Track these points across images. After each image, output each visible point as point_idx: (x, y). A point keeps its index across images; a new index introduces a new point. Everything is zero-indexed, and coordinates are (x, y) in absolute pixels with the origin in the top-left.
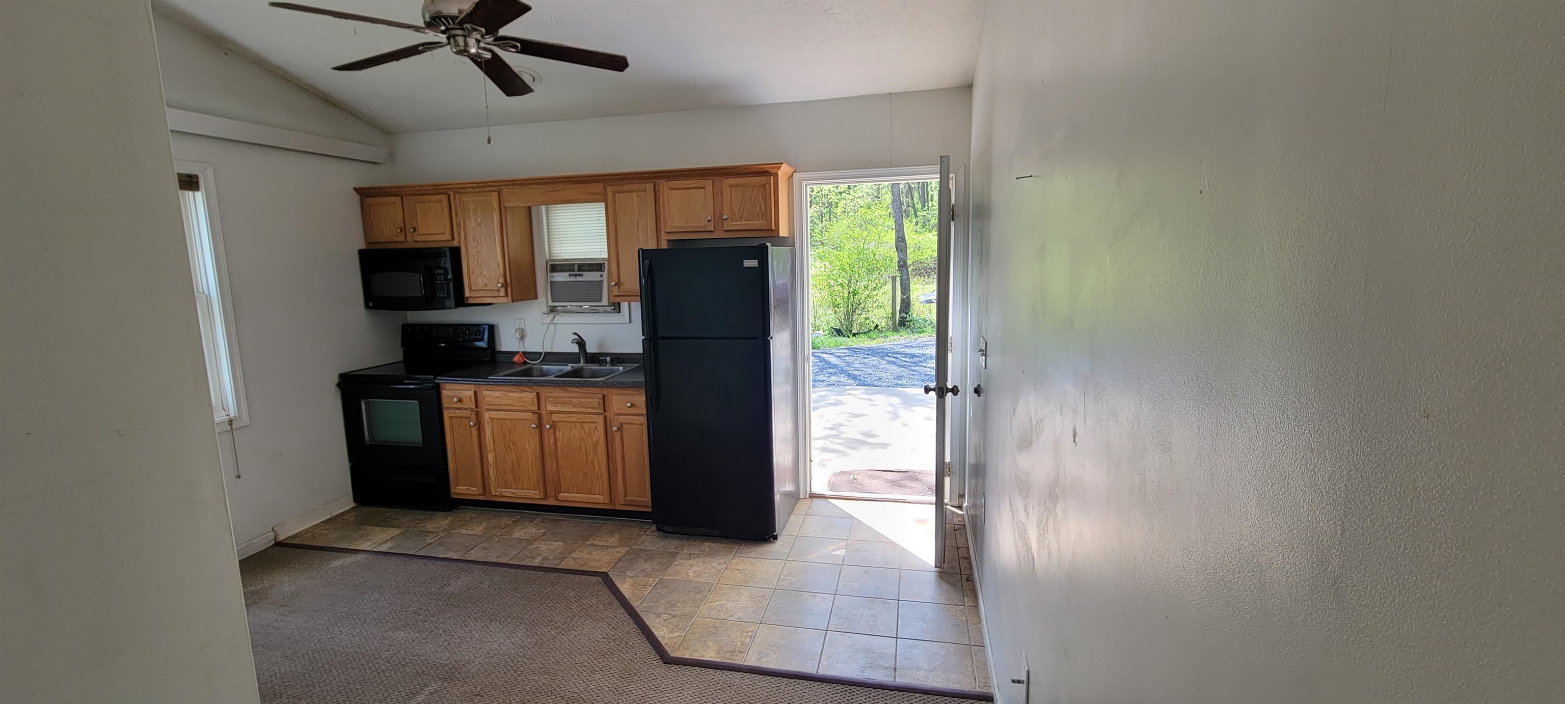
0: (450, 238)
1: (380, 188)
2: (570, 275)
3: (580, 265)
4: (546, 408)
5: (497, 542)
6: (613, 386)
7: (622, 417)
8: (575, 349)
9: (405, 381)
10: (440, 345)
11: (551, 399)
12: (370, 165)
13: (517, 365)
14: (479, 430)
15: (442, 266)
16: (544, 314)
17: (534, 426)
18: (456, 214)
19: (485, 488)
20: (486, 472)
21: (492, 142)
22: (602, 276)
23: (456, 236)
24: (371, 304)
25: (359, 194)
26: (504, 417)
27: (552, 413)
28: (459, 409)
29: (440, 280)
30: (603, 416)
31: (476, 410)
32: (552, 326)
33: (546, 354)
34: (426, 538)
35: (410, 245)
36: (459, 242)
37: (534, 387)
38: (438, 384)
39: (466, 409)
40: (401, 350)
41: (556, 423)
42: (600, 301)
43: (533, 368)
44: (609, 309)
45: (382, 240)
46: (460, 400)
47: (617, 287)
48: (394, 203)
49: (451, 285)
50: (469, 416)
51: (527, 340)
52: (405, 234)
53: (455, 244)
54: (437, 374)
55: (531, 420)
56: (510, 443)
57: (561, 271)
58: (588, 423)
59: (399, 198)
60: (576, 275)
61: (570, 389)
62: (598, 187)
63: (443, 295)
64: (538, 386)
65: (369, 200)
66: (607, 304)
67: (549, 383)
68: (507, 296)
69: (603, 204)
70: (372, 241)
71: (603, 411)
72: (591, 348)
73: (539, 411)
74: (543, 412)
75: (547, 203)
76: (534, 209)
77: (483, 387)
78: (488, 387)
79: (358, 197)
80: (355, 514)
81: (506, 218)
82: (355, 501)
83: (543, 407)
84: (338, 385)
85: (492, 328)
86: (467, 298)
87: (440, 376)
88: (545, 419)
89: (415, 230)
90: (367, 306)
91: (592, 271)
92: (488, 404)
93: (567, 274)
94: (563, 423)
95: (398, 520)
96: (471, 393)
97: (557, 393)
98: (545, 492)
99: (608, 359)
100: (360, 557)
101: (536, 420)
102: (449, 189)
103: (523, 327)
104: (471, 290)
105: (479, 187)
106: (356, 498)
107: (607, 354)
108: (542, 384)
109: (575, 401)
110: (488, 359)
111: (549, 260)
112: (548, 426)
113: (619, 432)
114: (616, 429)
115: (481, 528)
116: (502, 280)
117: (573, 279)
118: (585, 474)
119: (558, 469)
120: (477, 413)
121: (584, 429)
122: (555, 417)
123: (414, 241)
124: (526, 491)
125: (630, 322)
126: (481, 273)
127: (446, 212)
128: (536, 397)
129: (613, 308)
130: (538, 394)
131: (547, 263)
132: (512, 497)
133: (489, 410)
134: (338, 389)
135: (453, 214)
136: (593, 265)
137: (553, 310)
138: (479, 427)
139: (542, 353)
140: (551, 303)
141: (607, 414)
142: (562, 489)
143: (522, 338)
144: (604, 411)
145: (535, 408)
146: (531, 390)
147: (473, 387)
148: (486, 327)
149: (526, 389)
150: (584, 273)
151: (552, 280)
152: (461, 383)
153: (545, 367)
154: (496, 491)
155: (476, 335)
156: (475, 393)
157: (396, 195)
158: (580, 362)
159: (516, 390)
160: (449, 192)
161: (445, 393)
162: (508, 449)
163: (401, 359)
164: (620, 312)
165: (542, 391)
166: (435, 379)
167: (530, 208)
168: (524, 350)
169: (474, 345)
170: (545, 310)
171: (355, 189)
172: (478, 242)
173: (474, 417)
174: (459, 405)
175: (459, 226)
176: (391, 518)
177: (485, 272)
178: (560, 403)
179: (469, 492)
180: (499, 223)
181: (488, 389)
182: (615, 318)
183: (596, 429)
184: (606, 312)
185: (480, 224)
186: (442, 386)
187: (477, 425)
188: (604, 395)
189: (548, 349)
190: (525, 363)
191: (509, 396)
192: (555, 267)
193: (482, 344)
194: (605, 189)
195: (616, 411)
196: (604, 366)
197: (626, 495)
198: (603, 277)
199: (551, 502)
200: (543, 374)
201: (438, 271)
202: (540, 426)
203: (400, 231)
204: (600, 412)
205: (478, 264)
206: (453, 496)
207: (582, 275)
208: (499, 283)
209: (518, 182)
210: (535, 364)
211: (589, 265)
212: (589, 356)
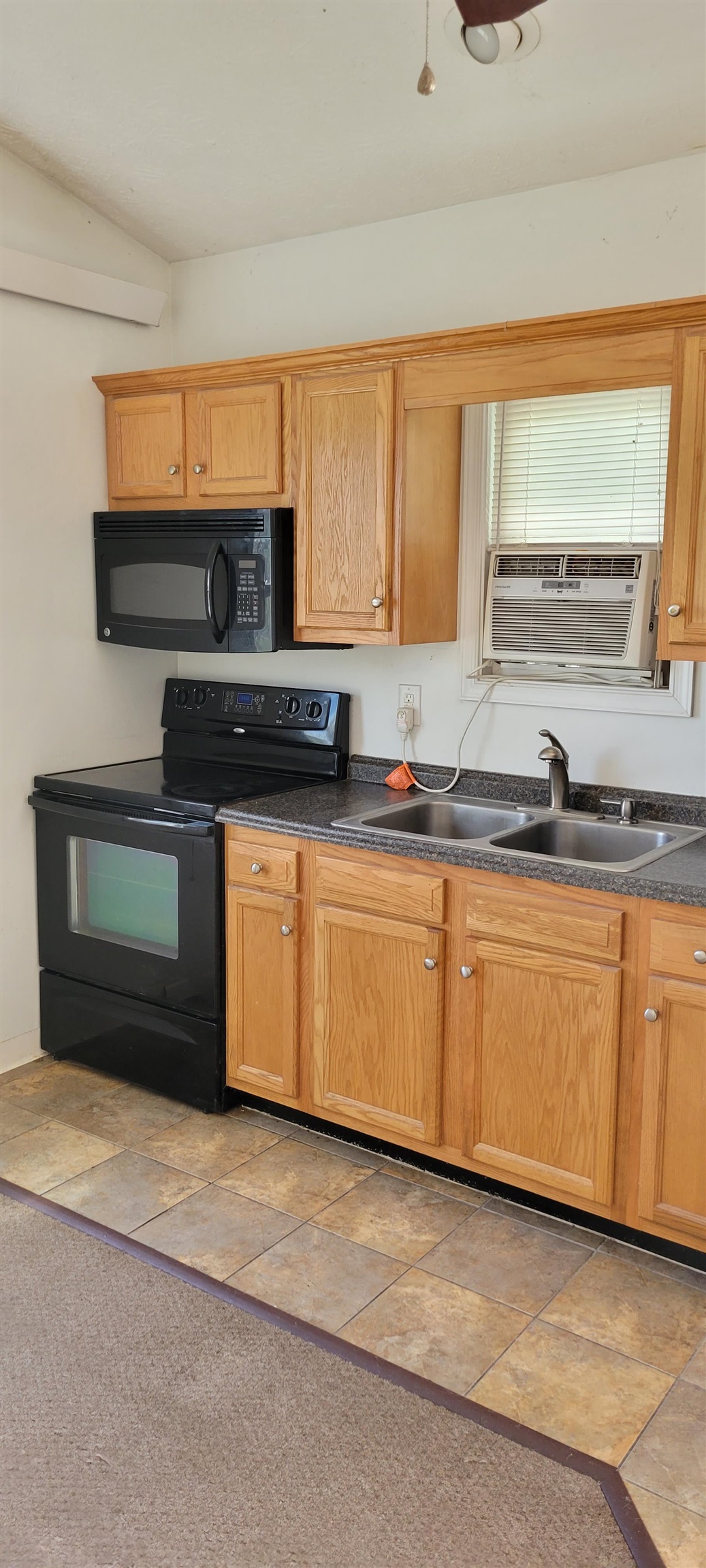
0: (275, 488)
1: (142, 375)
2: (544, 585)
3: (572, 560)
4: (464, 920)
5: (317, 1247)
6: (656, 892)
7: (673, 982)
8: (542, 771)
9: (155, 809)
10: (235, 730)
11: (479, 902)
12: (133, 328)
13: (393, 795)
14: (299, 944)
15: (255, 551)
16: (470, 677)
17: (430, 962)
18: (294, 430)
19: (300, 1083)
20: (304, 1042)
21: (433, 87)
22: (629, 589)
23: (288, 482)
24: (108, 632)
25: (104, 393)
26: (359, 926)
27: (476, 937)
28: (262, 889)
29: (247, 586)
30: (617, 970)
31: (297, 896)
32: (485, 709)
33: (466, 774)
34: (163, 1189)
35: (193, 503)
36: (294, 498)
37: (438, 865)
38: (221, 826)
39: (274, 891)
40: (162, 731)
41: (486, 964)
42: (619, 653)
43: (432, 805)
44: (636, 676)
45: (140, 493)
46: (264, 870)
47: (681, 618)
48: (167, 409)
49: (269, 601)
50: (281, 909)
51: (422, 736)
52: (185, 479)
53: (285, 502)
54: (222, 800)
55: (425, 945)
56: (368, 991)
57: (524, 572)
58: (572, 980)
59: (179, 395)
60: (560, 585)
61: (534, 883)
62: (659, 343)
63: (250, 620)
64: (449, 862)
65: (123, 404)
66: (636, 665)
67: (479, 860)
68: (390, 629)
69: (667, 390)
70: (119, 495)
71: (617, 958)
72: (579, 774)
73: (445, 927)
74: (455, 929)
75: (507, 394)
76: (469, 412)
77: (319, 847)
78: (330, 848)
79: (104, 397)
80: (38, 1078)
81: (405, 434)
82: (44, 1046)
83: (455, 917)
84: (30, 800)
85: (345, 700)
86: (300, 629)
87: (225, 806)
88: (458, 951)
89: (204, 469)
90: (101, 637)
91: (606, 574)
92: (325, 888)
93: (537, 582)
94: (504, 969)
95: (113, 1114)
96: (291, 857)
97: (495, 888)
98: (441, 1127)
99: (625, 806)
100: (20, 1212)
101: (435, 950)
102: (283, 370)
103: (416, 705)
104: (310, 611)
105: (349, 362)
106: (47, 1041)
107: (621, 793)
108: (459, 859)
109: (544, 917)
110: (332, 773)
111: (494, 546)
112: (465, 971)
113: (659, 1025)
114: (653, 1013)
115: (282, 1188)
116: (381, 590)
117: (552, 594)
118: (549, 1112)
119: (478, 1079)
120: (299, 907)
121: (559, 994)
122: (484, 949)
123: (201, 495)
124: (392, 1115)
125: (692, 715)
126: (337, 572)
127: (273, 424)
128: (441, 890)
129: (649, 674)
130: (446, 882)
131: (488, 553)
132: (360, 1121)
133: (325, 903)
134: (30, 807)
135: (287, 430)
136: (607, 560)
137: (490, 669)
138: (300, 940)
139: (455, 769)
140: (490, 653)
141: (629, 967)
142: (484, 1133)
143: (412, 729)
144: (622, 957)
145: (437, 917)
146: (431, 871)
147: (294, 843)
148: (335, 699)
149: (419, 865)
150: (583, 581)
151: (499, 596)
152: (270, 830)
153: (461, 807)
154: (323, 1097)
155: (311, 715)
156: (299, 855)
157: (173, 390)
158: (549, 805)
159: (395, 865)
160: (282, 379)
161: (233, 848)
162: (361, 1003)
163: (158, 750)
164: (666, 684)
165: (459, 875)
166: (216, 810)
167: (460, 409)
168: (412, 760)
169: (304, 736)
170: (473, 667)
171: (98, 381)
172: (336, 497)
173: (290, 913)
174: (260, 880)
175: (296, 459)
176: (102, 1107)
177: (345, 570)
178: (501, 916)
179: (264, 1084)
180: (388, 449)
181: (329, 851)
182: (654, 700)
183: (592, 999)
184: (624, 683)
185: (344, 454)
186: (230, 831)
187: (296, 933)
188: (624, 915)
189: (469, 763)
190: (413, 790)
191: (376, 877)
192: (508, 565)
193: (324, 737)
194: (679, 347)
195: (656, 961)
196: (610, 822)
197: (659, 1198)
198: (637, 592)
199: (451, 1156)
200: (456, 831)
201: (243, 564)
202: (443, 963)
203: (175, 472)
204: (610, 957)
205: (331, 549)
206: (230, 1083)
207: (578, 585)
208: (375, 597)
209: (444, 342)
210: (440, 800)
211: (597, 560)
212: (572, 791)
